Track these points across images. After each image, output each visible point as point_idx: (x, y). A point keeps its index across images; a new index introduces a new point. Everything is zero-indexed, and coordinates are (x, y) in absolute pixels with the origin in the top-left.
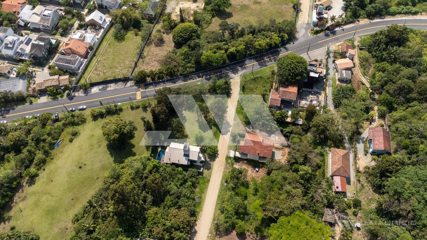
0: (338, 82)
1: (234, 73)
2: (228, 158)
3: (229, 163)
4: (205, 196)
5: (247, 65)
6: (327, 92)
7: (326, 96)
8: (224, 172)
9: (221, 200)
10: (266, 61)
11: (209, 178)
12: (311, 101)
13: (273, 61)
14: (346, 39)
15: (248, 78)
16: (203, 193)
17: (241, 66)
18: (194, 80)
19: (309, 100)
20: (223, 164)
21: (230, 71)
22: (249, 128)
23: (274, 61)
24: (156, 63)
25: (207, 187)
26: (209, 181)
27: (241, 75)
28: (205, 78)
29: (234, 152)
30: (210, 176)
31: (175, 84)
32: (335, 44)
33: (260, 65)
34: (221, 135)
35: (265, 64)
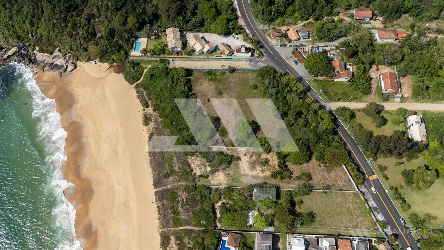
0: (310, 39)
1: (325, 107)
2: (401, 102)
3: (406, 101)
4: (436, 111)
8: (413, 102)
9: (434, 100)
11: (422, 111)
12: (334, 54)
14: (263, 34)
15: (326, 97)
16: (434, 113)
18: (342, 137)
19: (333, 56)
20: (408, 104)
22: (372, 91)
23: (302, 81)
24: (331, 174)
25: (429, 111)
26: (424, 111)
27: (325, 102)
28: (337, 128)
29: (396, 99)
30: (420, 111)
31: (351, 151)
32: (271, 42)
33: (310, 91)
34: (385, 109)
35: (307, 87)
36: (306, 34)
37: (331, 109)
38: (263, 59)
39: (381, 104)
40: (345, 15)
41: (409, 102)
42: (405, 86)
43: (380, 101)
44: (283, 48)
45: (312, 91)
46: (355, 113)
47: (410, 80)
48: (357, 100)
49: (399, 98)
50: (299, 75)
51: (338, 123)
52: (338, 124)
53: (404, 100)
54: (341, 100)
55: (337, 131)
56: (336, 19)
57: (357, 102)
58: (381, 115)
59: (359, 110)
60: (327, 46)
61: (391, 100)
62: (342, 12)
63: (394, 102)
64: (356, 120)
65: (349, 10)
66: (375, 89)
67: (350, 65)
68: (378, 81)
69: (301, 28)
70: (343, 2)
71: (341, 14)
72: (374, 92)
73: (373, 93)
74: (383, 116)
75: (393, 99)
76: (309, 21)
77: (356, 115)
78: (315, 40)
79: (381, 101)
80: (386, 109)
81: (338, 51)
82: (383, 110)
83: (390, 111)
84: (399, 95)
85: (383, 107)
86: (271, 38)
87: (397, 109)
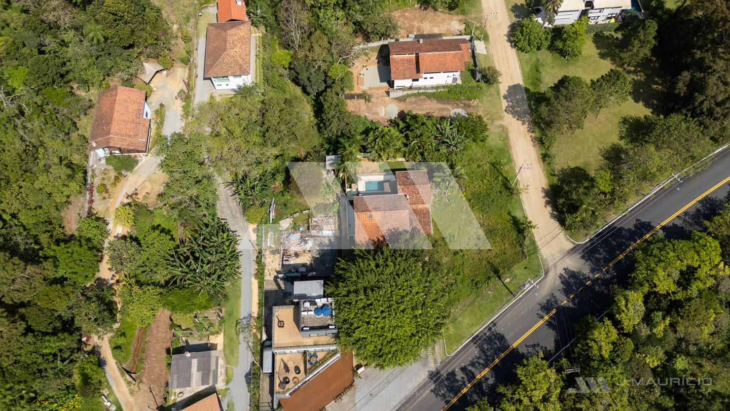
0: (218, 340)
1: (573, 275)
3: (478, 28)
5: (541, 322)
6: (255, 283)
7: (260, 274)
10: (485, 366)
13: (460, 375)
15: (518, 270)
17: (561, 310)
18: (686, 213)
21: (589, 279)
22: (458, 114)
23: (453, 374)
27: (546, 274)
28: (652, 228)
33: (501, 338)
34: (521, 83)
35: (482, 350)
36: (195, 362)
37: (573, 250)
39: (503, 92)
40: (107, 191)
41: (479, 20)
43: (491, 95)
45: (500, 329)
46: (563, 170)
48: (504, 161)
50: (421, 388)
51: (630, 225)
52: (635, 226)
54: (518, 214)
55: (663, 228)
56: (118, 229)
57: (510, 160)
60: (260, 267)
62: (91, 201)
64: (593, 167)
65: (90, 174)
66: (449, 107)
68: (414, 95)
69: (144, 387)
70: (48, 190)
71: (99, 207)
74: (552, 89)
75: (480, 59)
76: (107, 353)
77: (573, 165)
78: (222, 320)
79: (492, 90)
82: (527, 90)
83: (527, 69)
85: (514, 88)
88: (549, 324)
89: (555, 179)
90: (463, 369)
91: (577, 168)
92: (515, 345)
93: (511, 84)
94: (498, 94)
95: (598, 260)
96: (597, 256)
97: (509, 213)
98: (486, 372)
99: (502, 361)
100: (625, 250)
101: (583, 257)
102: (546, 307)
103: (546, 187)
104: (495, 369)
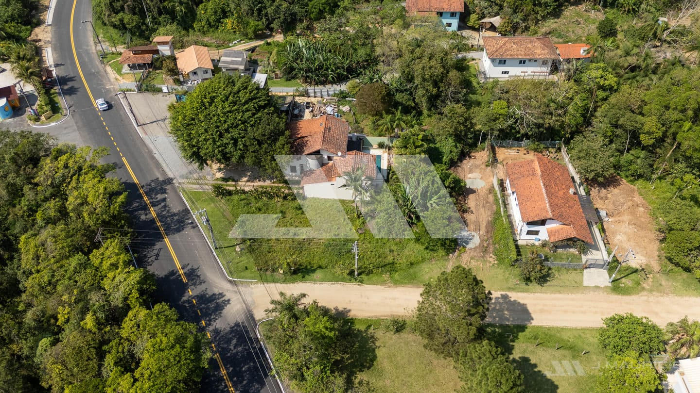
1: (219, 308)
2: (616, 287)
3: (638, 283)
5: (178, 265)
8: (675, 292)
10: (158, 215)
13: (160, 197)
14: (97, 63)
17: (184, 288)
20: (652, 299)
21: (209, 325)
22: (470, 238)
27: (230, 282)
29: (586, 272)
32: (113, 80)
33: (178, 230)
34: (534, 323)
35: (175, 215)
36: (240, 59)
37: (250, 317)
38: (53, 124)
39: (514, 296)
41: (658, 288)
42: (622, 222)
43: (507, 280)
44: (149, 96)
45: (188, 231)
46: (373, 339)
47: (637, 199)
48: (396, 276)
49: (604, 273)
50: (163, 173)
53: (626, 282)
54: (319, 274)
57: (396, 283)
58: (516, 355)
59: (399, 326)
60: (306, 94)
61: (561, 277)
63: (578, 287)
64: (373, 381)
66: (483, 231)
67: (381, 146)
68: (496, 200)
72: (476, 241)
73: (471, 246)
74: (526, 360)
75: (572, 276)
76: (267, 41)
77: (379, 353)
79: (514, 281)
80: (539, 320)
81: (346, 108)
82: (522, 328)
83: (565, 337)
84: (600, 255)
85: (523, 311)
86: (119, 71)
87: (601, 324)
88: (173, 273)
89: (362, 328)
90: (164, 200)
91: (375, 357)
92: (166, 240)
93: (530, 309)
94: (510, 289)
95: (229, 341)
96: (234, 341)
97: (320, 267)
98: (154, 214)
99: (157, 228)
100: (231, 380)
101: (237, 325)
102: (193, 275)
103: (351, 315)
104: (153, 221)
